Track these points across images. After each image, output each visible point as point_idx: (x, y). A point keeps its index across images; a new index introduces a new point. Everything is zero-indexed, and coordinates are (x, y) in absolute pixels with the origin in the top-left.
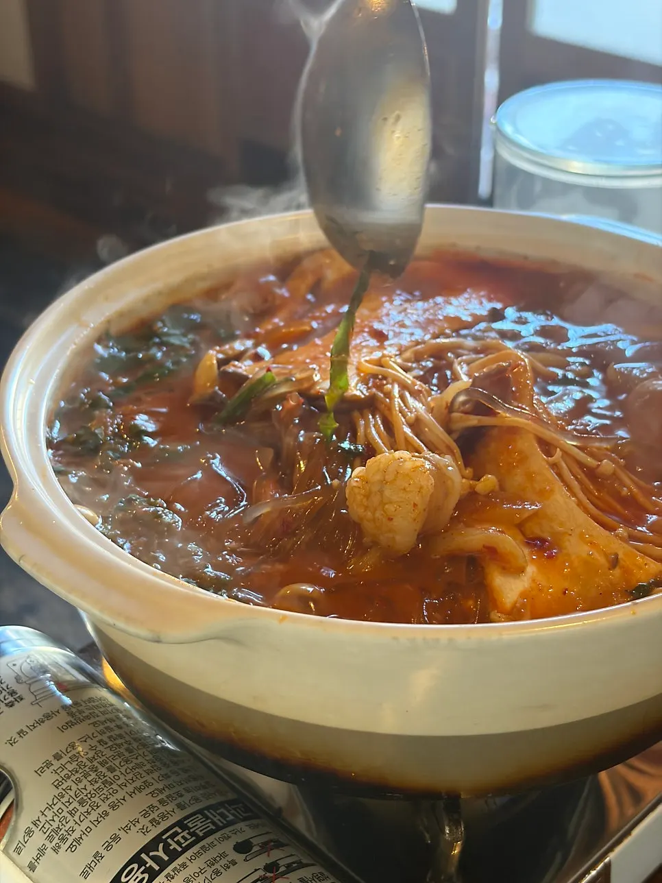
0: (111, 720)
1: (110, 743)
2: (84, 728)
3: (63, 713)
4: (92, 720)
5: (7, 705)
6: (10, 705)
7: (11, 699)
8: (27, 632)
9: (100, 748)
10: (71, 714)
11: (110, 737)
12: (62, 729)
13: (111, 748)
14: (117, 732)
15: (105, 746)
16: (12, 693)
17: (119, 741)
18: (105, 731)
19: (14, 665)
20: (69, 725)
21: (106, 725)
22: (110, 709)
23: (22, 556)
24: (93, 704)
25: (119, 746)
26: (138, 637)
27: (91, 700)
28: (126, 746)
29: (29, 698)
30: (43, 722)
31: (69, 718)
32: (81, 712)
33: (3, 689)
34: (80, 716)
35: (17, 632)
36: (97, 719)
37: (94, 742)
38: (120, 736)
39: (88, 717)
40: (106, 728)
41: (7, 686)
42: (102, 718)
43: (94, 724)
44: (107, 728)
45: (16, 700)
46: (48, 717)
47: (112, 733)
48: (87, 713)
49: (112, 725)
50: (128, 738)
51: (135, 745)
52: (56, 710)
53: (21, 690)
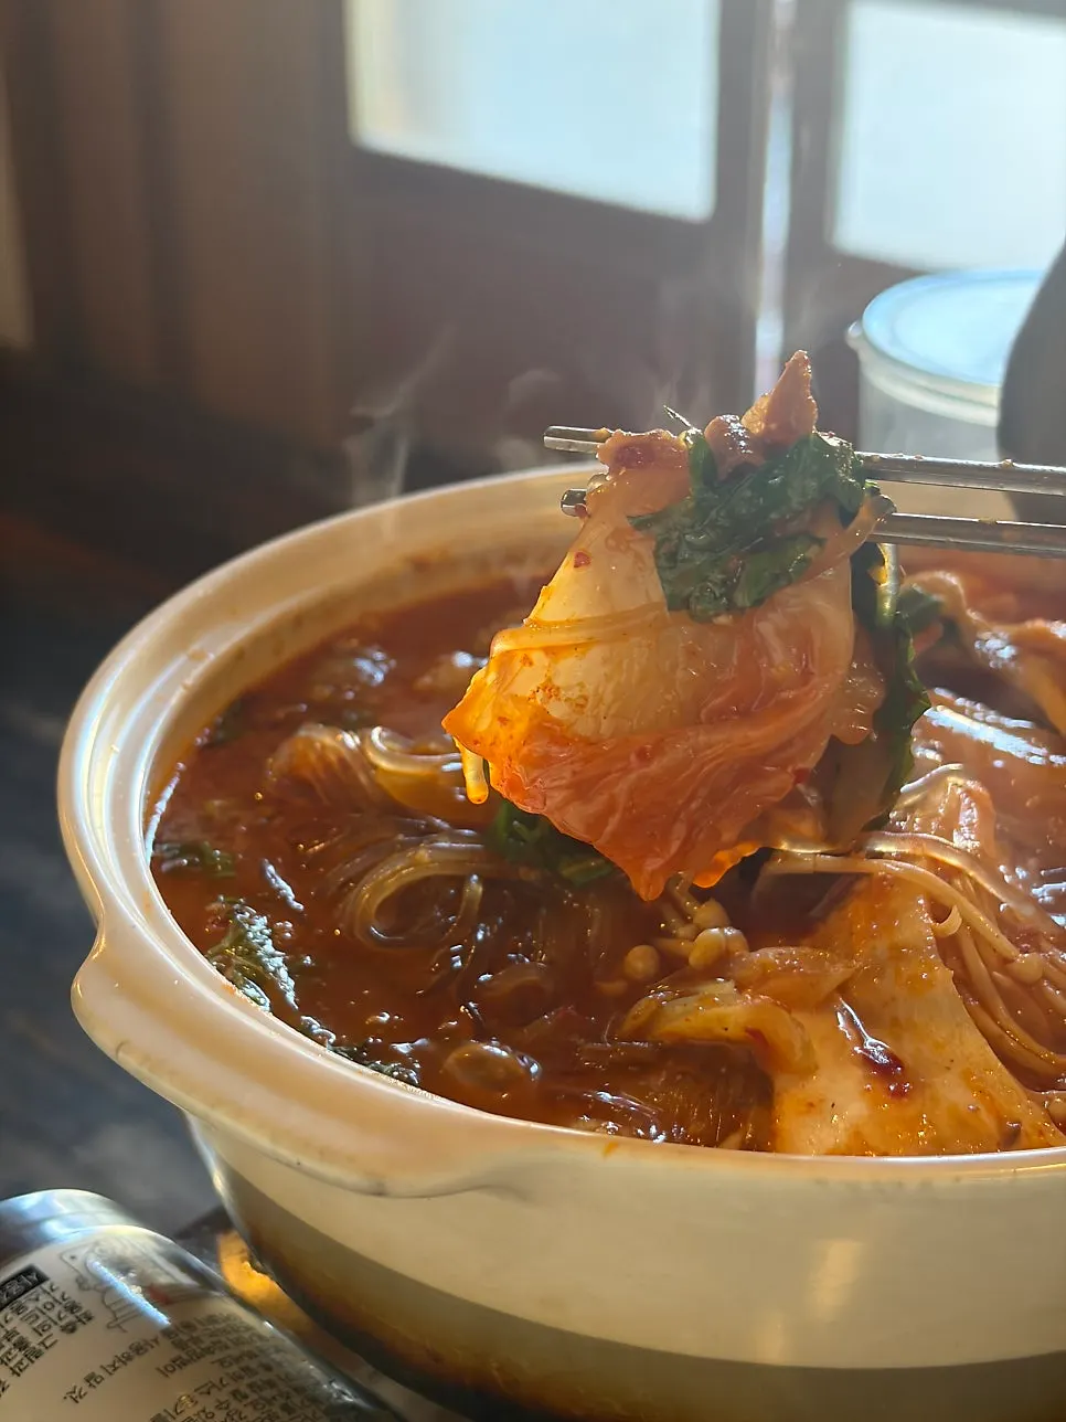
0: (252, 1355)
1: (253, 1397)
2: (204, 1370)
3: (165, 1343)
4: (218, 1355)
5: (64, 1329)
6: (70, 1329)
7: (71, 1318)
8: (87, 1198)
9: (234, 1405)
10: (180, 1345)
11: (250, 1386)
12: (166, 1372)
13: (254, 1405)
14: (264, 1375)
15: (245, 1402)
16: (72, 1308)
17: (268, 1393)
18: (243, 1373)
19: (73, 1258)
20: (177, 1363)
21: (243, 1364)
22: (246, 1335)
23: (122, 1044)
24: (217, 1326)
25: (270, 1402)
26: (339, 1184)
27: (212, 1319)
28: (281, 1401)
29: (102, 1318)
30: (129, 1358)
31: (176, 1353)
32: (197, 1341)
33: (56, 1301)
34: (194, 1347)
35: (68, 1200)
36: (229, 1352)
37: (224, 1396)
38: (271, 1384)
39: (209, 1351)
40: (242, 1369)
41: (63, 1296)
42: (234, 1352)
43: (221, 1362)
44: (246, 1369)
45: (80, 1320)
46: (138, 1349)
47: (255, 1379)
48: (207, 1342)
49: (253, 1364)
50: (283, 1387)
51: (296, 1400)
52: (152, 1338)
53: (88, 1302)
